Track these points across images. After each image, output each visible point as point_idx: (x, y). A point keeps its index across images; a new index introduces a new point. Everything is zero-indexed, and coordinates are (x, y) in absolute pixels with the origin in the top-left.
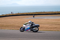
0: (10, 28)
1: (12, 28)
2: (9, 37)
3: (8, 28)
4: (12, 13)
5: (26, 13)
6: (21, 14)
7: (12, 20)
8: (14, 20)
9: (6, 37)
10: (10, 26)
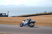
0: (44, 25)
1: (45, 25)
3: (42, 25)
4: (45, 12)
7: (45, 18)
8: (47, 18)
10: (44, 23)
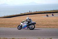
2: (28, 35)
5: (44, 11)
6: (39, 12)
9: (25, 35)
